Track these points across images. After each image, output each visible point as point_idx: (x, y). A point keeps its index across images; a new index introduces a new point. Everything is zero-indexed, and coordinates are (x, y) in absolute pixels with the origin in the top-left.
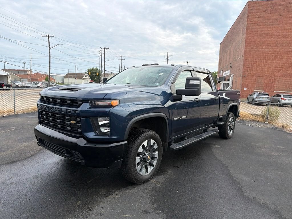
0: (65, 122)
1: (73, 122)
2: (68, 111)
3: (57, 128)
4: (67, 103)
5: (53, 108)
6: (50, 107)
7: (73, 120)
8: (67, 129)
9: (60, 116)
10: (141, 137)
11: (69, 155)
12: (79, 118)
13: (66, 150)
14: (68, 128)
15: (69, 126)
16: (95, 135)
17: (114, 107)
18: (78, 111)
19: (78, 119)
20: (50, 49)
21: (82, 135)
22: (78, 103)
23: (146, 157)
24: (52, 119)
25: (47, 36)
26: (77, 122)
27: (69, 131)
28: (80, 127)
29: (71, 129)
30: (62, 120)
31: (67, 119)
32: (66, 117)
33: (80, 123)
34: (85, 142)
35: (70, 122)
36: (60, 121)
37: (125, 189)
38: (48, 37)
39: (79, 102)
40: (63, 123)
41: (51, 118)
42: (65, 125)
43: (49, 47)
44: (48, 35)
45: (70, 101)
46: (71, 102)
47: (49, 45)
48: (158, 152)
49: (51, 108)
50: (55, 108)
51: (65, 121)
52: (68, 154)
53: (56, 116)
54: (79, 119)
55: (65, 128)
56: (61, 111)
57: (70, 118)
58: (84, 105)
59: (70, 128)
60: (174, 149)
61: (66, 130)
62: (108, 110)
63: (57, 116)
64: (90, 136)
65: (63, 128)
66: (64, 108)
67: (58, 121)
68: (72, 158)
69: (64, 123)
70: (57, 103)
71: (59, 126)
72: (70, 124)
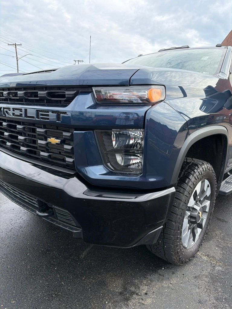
0: (35, 141)
1: (53, 141)
2: (42, 115)
3: (20, 153)
4: (38, 98)
5: (9, 109)
6: (4, 108)
7: (53, 137)
8: (40, 155)
9: (24, 128)
10: (195, 175)
11: (46, 214)
12: (68, 132)
13: (40, 202)
14: (42, 153)
15: (44, 149)
16: (105, 172)
17: (153, 104)
18: (65, 113)
19: (65, 134)
21: (75, 170)
22: (63, 96)
23: (197, 214)
24: (9, 135)
26: (64, 141)
27: (43, 160)
28: (70, 153)
29: (50, 156)
30: (29, 135)
31: (39, 135)
32: (38, 130)
33: (71, 143)
34: (84, 188)
35: (46, 140)
36: (25, 139)
37: (156, 276)
38: (14, 46)
39: (67, 93)
40: (31, 143)
41: (7, 132)
42: (36, 148)
43: (17, 58)
44: (15, 44)
45: (46, 92)
46: (48, 93)
48: (209, 202)
49: (5, 110)
50: (14, 109)
51: (35, 137)
52: (44, 212)
53: (15, 127)
54: (68, 134)
55: (35, 153)
56: (26, 116)
57: (46, 131)
58: (80, 98)
59: (46, 154)
60: (225, 193)
61: (39, 159)
62: (141, 111)
63: (18, 126)
64: (95, 174)
65: (32, 153)
66: (32, 109)
67: (21, 138)
68: (52, 220)
69: (33, 143)
70: (17, 100)
71: (22, 148)
72: (47, 144)
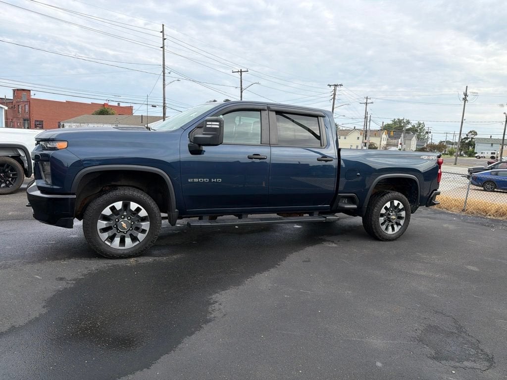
20: (242, 92)
25: (238, 72)
38: (240, 73)
43: (241, 89)
47: (241, 85)
